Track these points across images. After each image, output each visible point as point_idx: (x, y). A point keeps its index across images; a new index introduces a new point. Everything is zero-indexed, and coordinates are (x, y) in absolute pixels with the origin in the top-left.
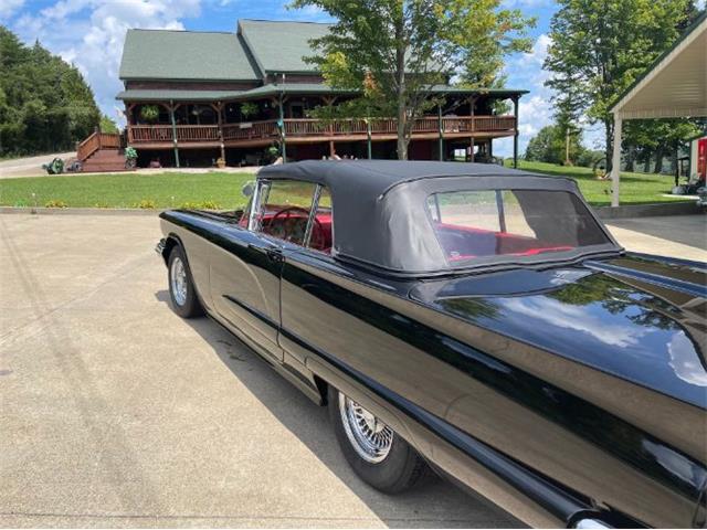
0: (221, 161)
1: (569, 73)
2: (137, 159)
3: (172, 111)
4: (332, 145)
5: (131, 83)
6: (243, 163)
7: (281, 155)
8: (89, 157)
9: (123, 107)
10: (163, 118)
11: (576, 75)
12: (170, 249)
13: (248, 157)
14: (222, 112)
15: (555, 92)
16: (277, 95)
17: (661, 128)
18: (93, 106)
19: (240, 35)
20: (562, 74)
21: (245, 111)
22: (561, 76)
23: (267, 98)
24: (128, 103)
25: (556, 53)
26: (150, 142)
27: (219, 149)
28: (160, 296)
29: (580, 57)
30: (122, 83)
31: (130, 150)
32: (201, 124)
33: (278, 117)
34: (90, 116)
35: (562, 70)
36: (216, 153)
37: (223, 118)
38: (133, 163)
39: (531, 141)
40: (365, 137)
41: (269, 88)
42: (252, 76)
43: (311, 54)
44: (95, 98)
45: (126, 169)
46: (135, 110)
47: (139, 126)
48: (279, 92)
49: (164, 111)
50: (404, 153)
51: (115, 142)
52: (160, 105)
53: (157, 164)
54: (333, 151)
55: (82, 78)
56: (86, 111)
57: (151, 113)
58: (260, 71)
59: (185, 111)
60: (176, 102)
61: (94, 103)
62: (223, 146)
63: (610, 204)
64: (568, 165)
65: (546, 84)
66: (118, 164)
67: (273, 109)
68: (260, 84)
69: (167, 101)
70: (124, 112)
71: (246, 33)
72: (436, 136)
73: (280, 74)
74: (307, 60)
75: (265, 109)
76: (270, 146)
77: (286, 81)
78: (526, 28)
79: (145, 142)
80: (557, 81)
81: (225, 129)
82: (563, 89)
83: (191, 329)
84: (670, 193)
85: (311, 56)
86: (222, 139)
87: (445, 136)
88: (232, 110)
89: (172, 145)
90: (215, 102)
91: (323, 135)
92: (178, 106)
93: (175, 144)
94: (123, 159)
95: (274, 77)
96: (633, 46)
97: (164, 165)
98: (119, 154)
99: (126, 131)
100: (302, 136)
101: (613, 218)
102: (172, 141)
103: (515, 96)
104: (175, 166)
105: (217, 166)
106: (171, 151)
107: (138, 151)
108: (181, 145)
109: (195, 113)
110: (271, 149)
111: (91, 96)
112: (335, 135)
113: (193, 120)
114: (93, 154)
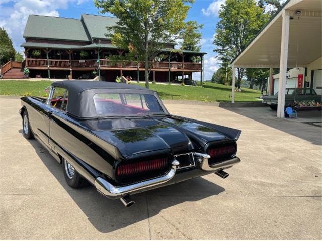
0: (70, 77)
1: (224, 46)
2: (29, 74)
3: (47, 53)
4: (121, 71)
5: (28, 39)
6: (81, 78)
7: (98, 75)
8: (6, 72)
9: (24, 50)
10: (43, 56)
11: (227, 48)
12: (23, 112)
13: (83, 75)
14: (71, 54)
15: (217, 54)
16: (97, 49)
17: (259, 71)
18: (12, 48)
19: (82, 20)
20: (220, 47)
21: (82, 54)
22: (220, 48)
23: (93, 50)
24: (26, 48)
25: (218, 38)
26: (36, 66)
27: (70, 71)
28: (20, 131)
29: (228, 40)
30: (24, 39)
31: (26, 70)
32: (62, 59)
33: (97, 58)
34: (10, 53)
35: (221, 45)
36: (68, 73)
37: (72, 57)
38: (27, 76)
39: (214, 74)
40: (136, 69)
41: (94, 45)
42: (86, 39)
43: (108, 32)
44: (13, 44)
45: (24, 78)
46: (29, 51)
47: (31, 59)
48: (98, 47)
49: (43, 53)
50: (148, 77)
51: (19, 65)
52: (42, 50)
53: (39, 76)
54: (122, 74)
55: (7, 35)
56: (8, 50)
57: (37, 53)
58: (90, 37)
59: (54, 53)
60: (49, 49)
61: (12, 46)
62: (71, 70)
63: (231, 102)
64: (226, 85)
65: (214, 51)
66: (20, 75)
67: (95, 54)
68: (90, 43)
69: (45, 48)
70: (25, 52)
71: (85, 20)
72: (167, 70)
73: (99, 39)
74: (106, 35)
75: (91, 55)
76: (93, 71)
77: (101, 43)
78: (199, 29)
79: (34, 66)
80: (218, 50)
81: (73, 62)
82: (221, 53)
83: (29, 143)
84: (259, 98)
85: (108, 34)
86: (71, 67)
87: (171, 70)
88: (76, 54)
89: (47, 68)
90: (68, 50)
91: (117, 67)
92: (50, 51)
93: (48, 67)
94: (23, 73)
95: (96, 40)
96: (248, 37)
97: (43, 77)
98: (21, 71)
99: (25, 61)
100: (108, 67)
101: (232, 107)
102: (47, 67)
103: (201, 55)
104: (48, 78)
105: (68, 78)
106: (46, 71)
107: (30, 70)
108: (51, 68)
109: (58, 54)
110: (93, 72)
111: (11, 43)
112: (123, 67)
113: (58, 57)
114: (8, 71)
